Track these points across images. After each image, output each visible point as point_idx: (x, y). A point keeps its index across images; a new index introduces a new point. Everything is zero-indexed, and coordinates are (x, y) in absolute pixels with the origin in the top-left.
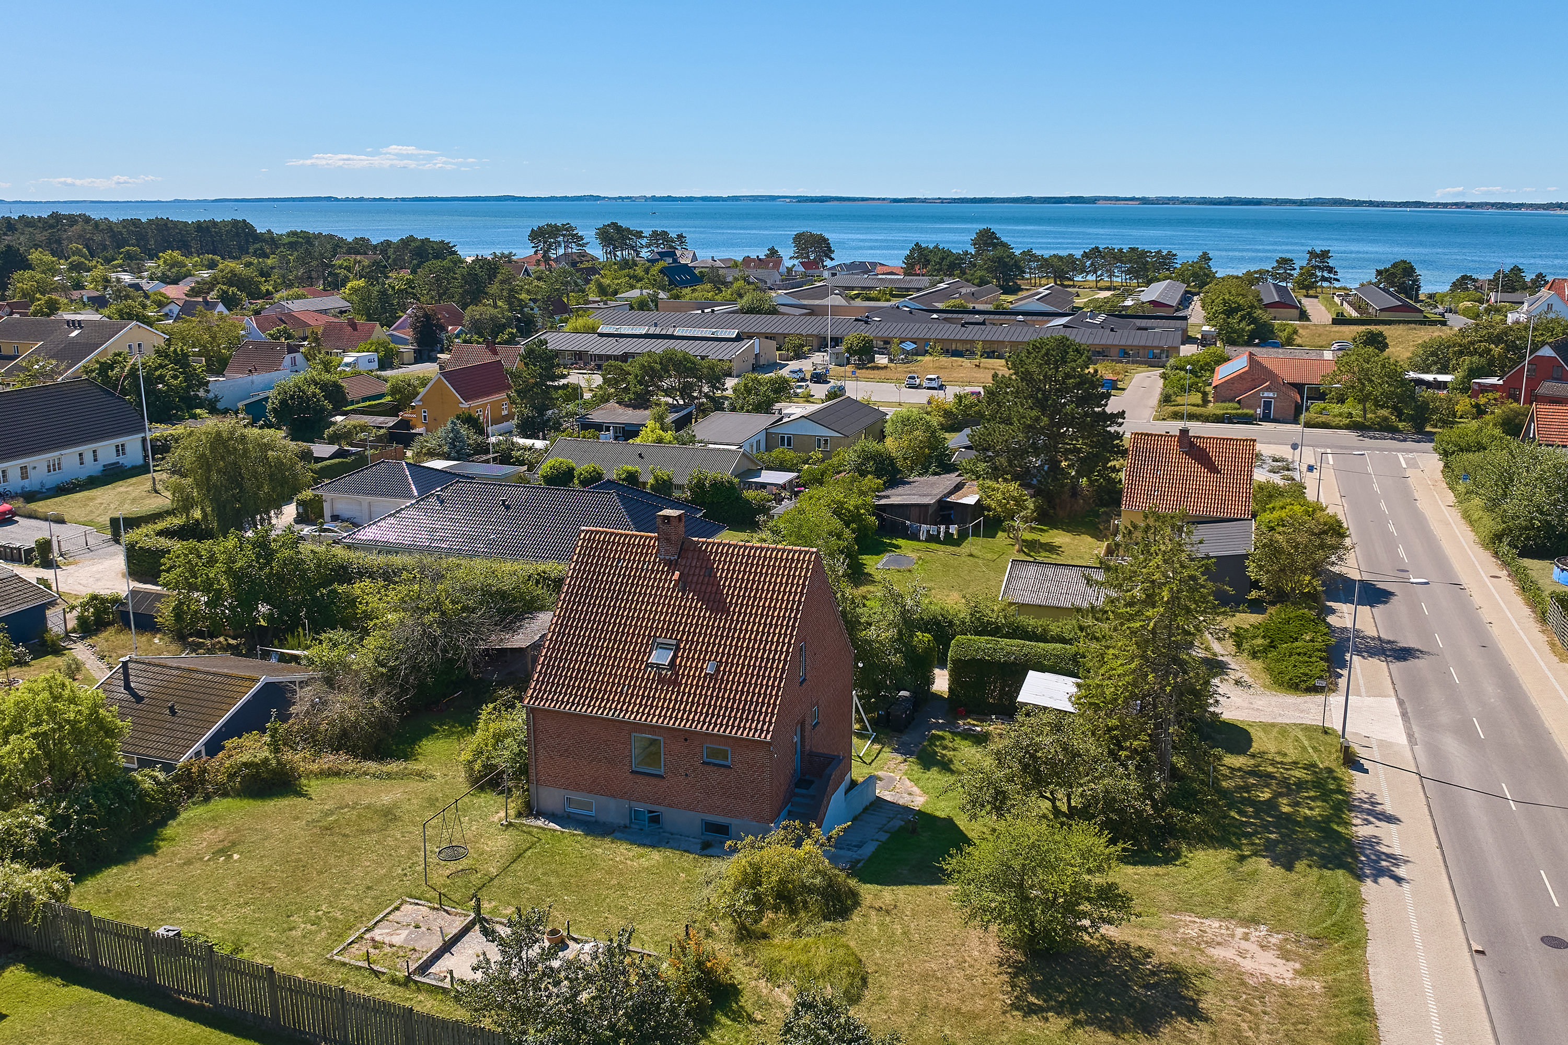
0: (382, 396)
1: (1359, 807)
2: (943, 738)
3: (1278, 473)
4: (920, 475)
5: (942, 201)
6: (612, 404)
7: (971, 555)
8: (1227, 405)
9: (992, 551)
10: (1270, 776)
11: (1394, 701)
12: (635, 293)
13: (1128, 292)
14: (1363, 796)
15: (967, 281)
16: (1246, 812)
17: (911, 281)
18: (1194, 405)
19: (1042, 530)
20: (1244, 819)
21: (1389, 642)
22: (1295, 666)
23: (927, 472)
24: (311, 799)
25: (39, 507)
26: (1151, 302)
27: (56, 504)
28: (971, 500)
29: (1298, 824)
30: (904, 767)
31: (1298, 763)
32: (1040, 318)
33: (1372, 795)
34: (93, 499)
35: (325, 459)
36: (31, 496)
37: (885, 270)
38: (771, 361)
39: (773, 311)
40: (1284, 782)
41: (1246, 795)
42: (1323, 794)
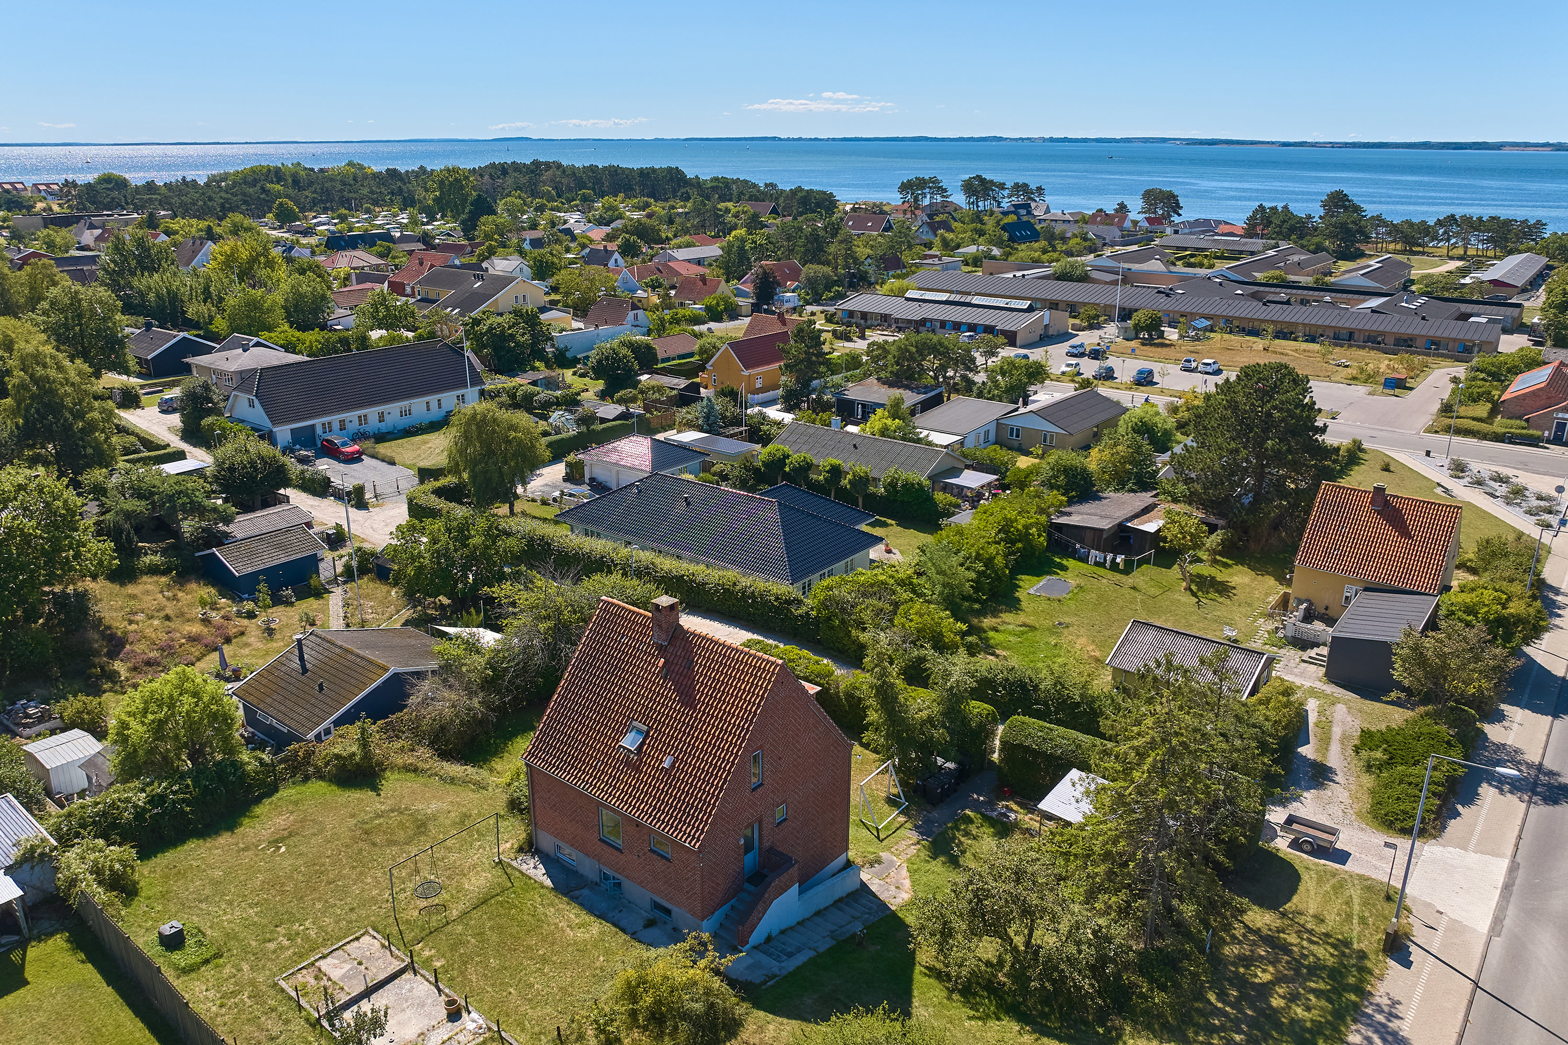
0: (691, 355)
1: (1370, 1017)
2: (971, 821)
3: (1535, 515)
4: (1116, 490)
5: (1333, 145)
6: (872, 380)
7: (1134, 588)
8: (1513, 422)
9: (1159, 585)
10: (1285, 948)
11: (1503, 864)
12: (972, 249)
13: (1479, 263)
14: (1385, 1001)
15: (1302, 247)
16: (1228, 995)
17: (1246, 244)
18: (1474, 419)
19: (1226, 565)
20: (1220, 1005)
21: (1551, 773)
22: (1399, 798)
23: (1123, 488)
24: (379, 795)
25: (384, 449)
26: (1491, 282)
27: (398, 446)
28: (1151, 527)
29: (1278, 1026)
30: (913, 850)
31: (1331, 936)
32: (1356, 296)
33: (1395, 1003)
34: (426, 443)
35: (609, 420)
36: (381, 437)
37: (1226, 228)
38: (1062, 331)
39: (1084, 278)
40: (1296, 965)
41: (1242, 970)
42: (1334, 990)
